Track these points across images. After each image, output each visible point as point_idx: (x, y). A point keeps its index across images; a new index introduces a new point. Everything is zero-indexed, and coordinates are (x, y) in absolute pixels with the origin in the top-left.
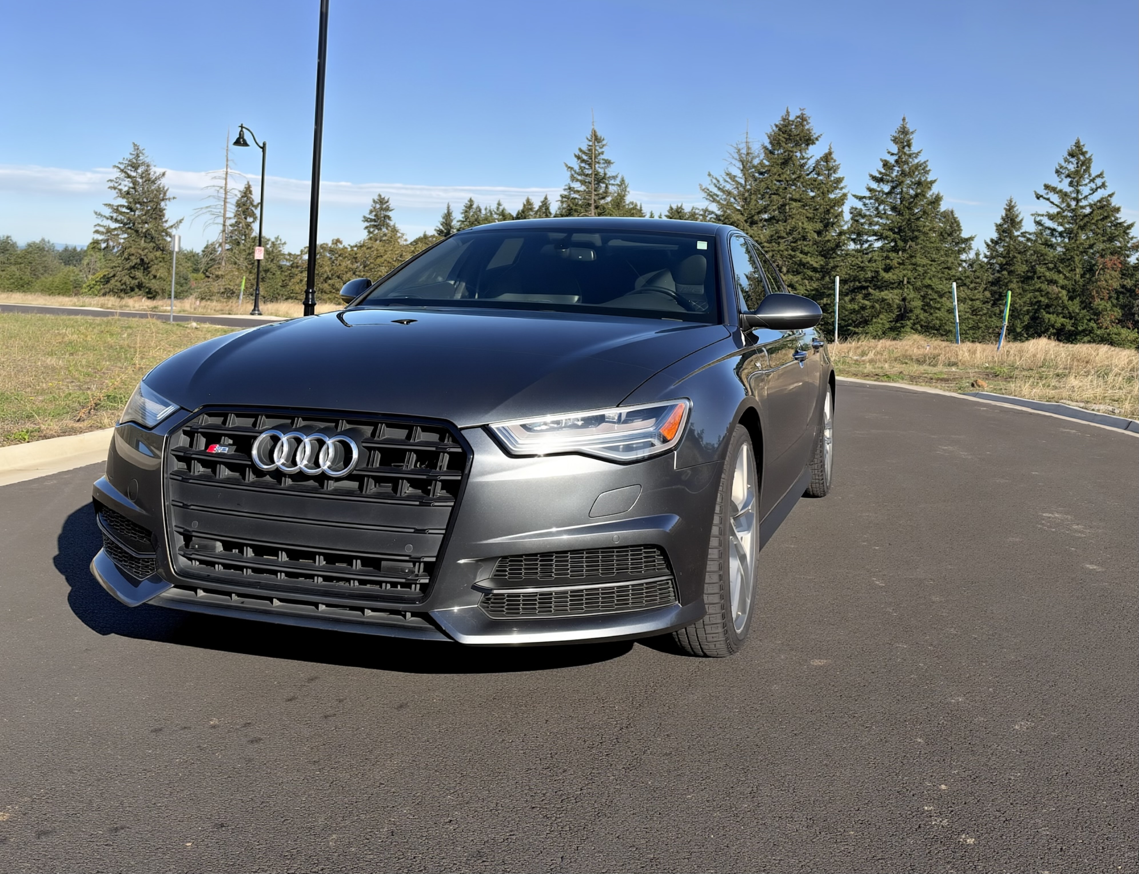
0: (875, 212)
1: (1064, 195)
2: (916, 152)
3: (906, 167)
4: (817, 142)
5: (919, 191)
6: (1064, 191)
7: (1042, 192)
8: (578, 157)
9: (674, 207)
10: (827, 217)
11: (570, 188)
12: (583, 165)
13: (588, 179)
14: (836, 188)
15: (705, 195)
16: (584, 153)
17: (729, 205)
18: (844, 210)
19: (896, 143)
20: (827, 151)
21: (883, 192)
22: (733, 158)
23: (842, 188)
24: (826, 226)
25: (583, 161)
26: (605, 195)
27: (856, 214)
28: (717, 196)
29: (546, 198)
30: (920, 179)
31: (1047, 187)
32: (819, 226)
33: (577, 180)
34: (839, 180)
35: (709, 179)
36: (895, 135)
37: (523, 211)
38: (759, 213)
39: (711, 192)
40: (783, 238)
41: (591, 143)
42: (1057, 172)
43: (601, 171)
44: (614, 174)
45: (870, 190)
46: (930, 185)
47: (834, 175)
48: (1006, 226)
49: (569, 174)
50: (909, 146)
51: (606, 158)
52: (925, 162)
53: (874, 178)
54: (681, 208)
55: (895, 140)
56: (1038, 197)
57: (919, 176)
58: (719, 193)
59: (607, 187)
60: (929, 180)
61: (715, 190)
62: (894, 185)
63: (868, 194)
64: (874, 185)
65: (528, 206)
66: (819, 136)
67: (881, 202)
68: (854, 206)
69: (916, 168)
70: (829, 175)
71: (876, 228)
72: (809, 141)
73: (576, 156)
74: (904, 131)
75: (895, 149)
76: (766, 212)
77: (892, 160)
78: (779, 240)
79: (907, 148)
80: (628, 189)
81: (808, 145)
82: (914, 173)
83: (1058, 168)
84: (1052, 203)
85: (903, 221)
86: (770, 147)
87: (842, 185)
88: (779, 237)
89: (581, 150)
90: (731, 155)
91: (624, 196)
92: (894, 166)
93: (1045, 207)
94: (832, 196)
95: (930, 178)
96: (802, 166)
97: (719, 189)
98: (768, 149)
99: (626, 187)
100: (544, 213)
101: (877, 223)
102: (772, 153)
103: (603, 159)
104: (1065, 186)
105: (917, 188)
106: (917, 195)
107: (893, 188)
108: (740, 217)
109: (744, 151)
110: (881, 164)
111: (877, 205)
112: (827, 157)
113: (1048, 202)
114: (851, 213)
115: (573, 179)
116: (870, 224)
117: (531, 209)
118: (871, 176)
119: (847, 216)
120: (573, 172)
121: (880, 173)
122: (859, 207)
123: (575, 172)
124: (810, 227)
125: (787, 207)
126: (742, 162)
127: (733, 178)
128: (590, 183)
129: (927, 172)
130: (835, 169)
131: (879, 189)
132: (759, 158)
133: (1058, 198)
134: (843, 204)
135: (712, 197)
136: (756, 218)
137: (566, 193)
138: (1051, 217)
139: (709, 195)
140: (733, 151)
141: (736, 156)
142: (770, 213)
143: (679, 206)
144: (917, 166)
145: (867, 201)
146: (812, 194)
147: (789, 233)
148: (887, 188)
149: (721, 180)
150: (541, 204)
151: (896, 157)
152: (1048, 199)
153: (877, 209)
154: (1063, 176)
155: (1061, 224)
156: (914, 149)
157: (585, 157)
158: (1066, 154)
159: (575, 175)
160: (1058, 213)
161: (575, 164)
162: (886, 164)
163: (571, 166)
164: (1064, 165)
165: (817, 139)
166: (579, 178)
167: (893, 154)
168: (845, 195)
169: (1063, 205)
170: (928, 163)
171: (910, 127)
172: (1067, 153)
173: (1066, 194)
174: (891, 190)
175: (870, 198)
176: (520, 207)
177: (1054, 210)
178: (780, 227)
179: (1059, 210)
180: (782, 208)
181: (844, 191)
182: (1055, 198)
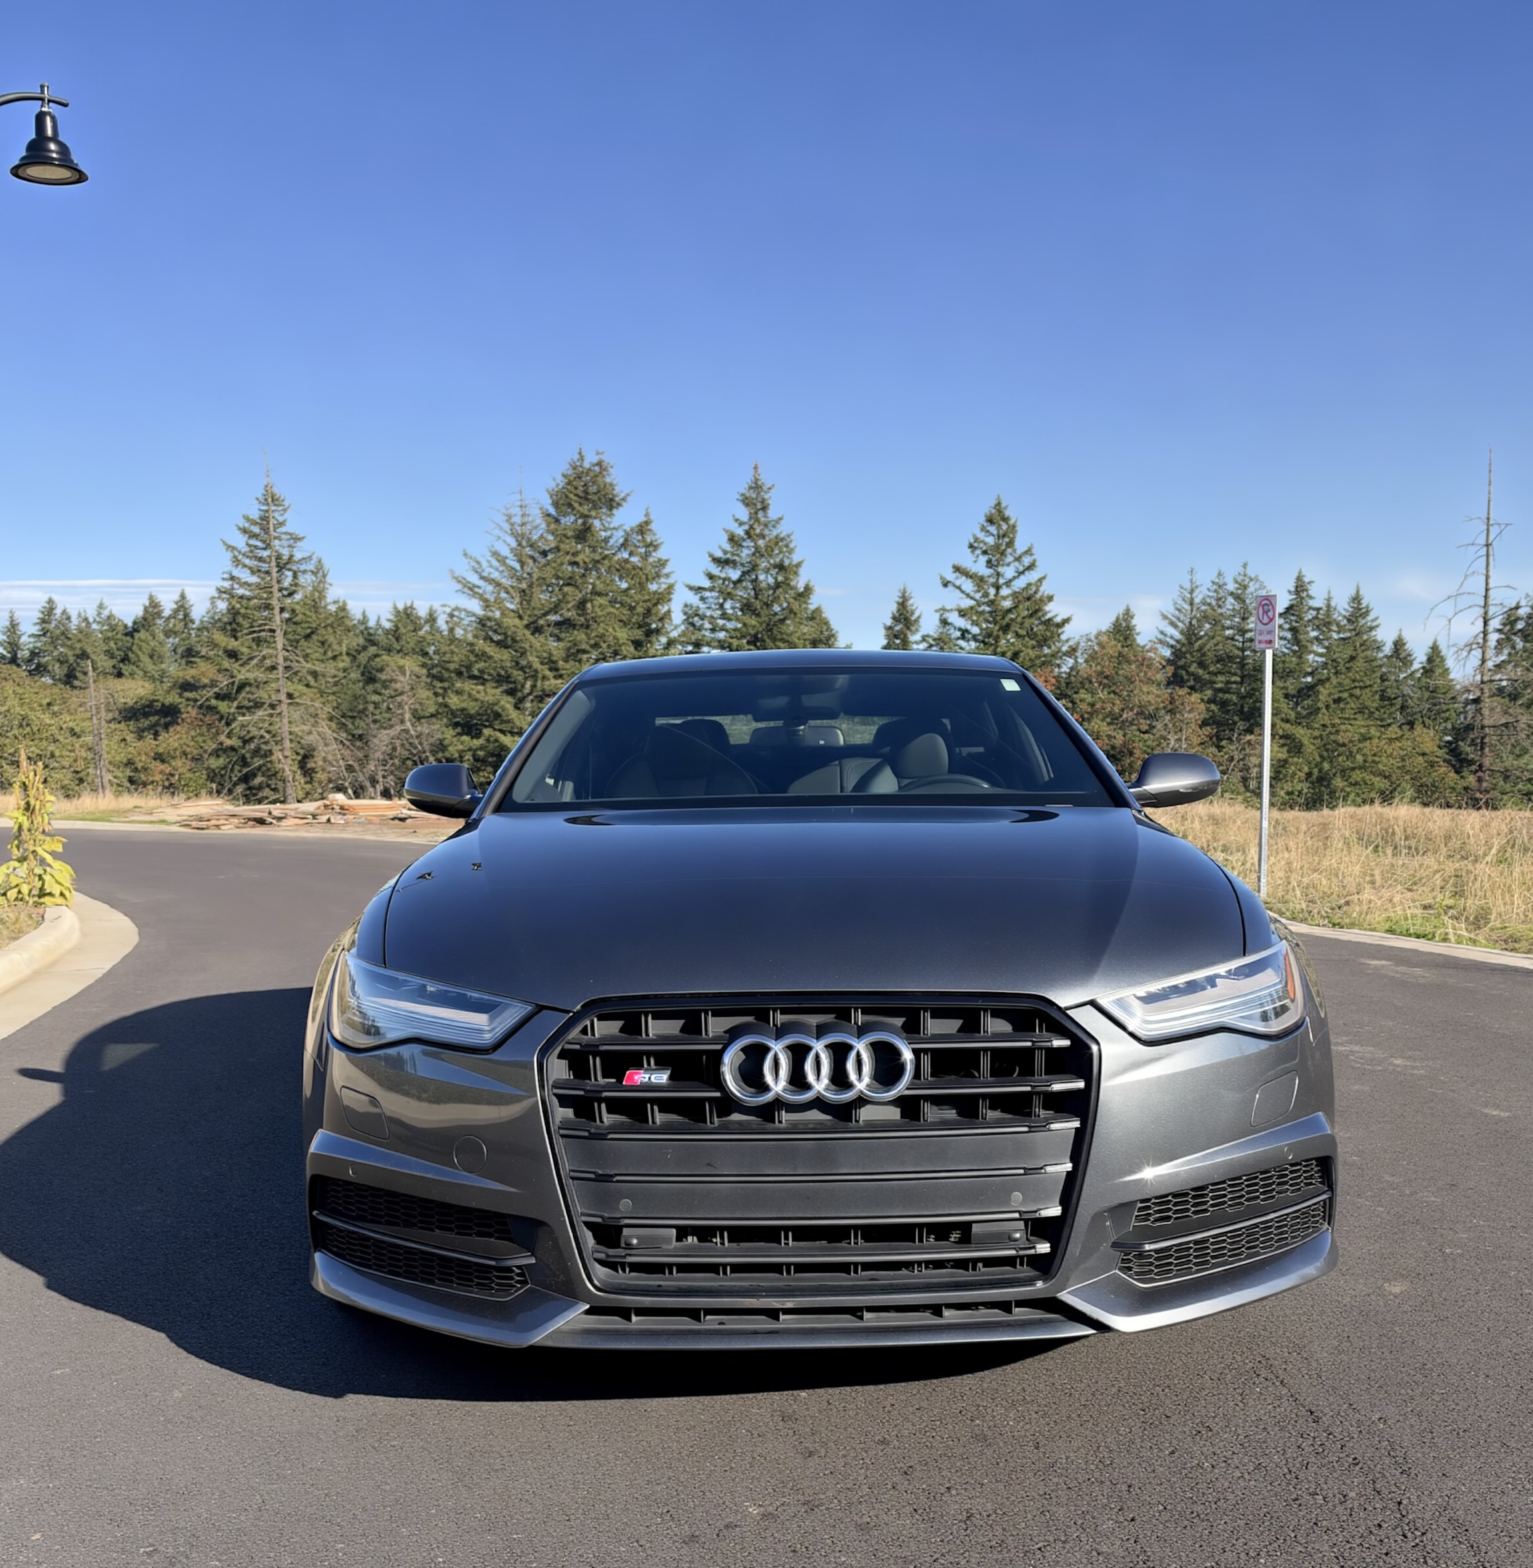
0: (719, 612)
1: (979, 581)
2: (775, 518)
3: (761, 543)
4: (624, 504)
5: (780, 578)
6: (980, 574)
7: (950, 576)
8: (245, 531)
9: (401, 607)
10: (648, 620)
11: (232, 578)
12: (253, 542)
13: (265, 567)
14: (658, 576)
15: (459, 587)
16: (254, 523)
17: (499, 602)
18: (673, 609)
19: (747, 505)
20: (643, 519)
21: (729, 579)
22: (501, 528)
23: (667, 576)
24: (649, 633)
25: (255, 536)
26: (293, 588)
27: (692, 616)
28: (479, 587)
29: (183, 596)
30: (782, 561)
31: (957, 569)
32: (638, 634)
33: (245, 566)
34: (662, 563)
35: (465, 561)
36: (744, 491)
37: (145, 619)
38: (546, 614)
39: (469, 583)
40: (585, 652)
41: (265, 508)
42: (971, 546)
43: (285, 553)
44: (306, 555)
45: (711, 577)
46: (795, 569)
47: (654, 554)
48: (897, 628)
49: (229, 555)
50: (764, 508)
51: (291, 531)
52: (789, 536)
53: (717, 561)
54: (411, 607)
55: (746, 501)
56: (946, 584)
57: (781, 556)
58: (481, 583)
59: (295, 576)
60: (794, 563)
61: (474, 579)
62: (746, 569)
63: (707, 583)
64: (715, 570)
65: (153, 610)
66: (628, 495)
67: (729, 596)
68: (689, 603)
69: (777, 544)
70: (647, 555)
71: (722, 635)
72: (612, 504)
73: (240, 529)
74: (756, 486)
75: (743, 513)
76: (556, 613)
77: (740, 532)
78: (580, 656)
79: (760, 514)
80: (329, 579)
81: (611, 508)
82: (772, 550)
83: (972, 541)
84: (963, 592)
85: (761, 624)
86: (552, 511)
87: (666, 571)
88: (579, 651)
89: (247, 519)
90: (498, 525)
91: (323, 591)
92: (744, 540)
93: (955, 600)
94: (653, 587)
95: (796, 558)
96: (606, 540)
97: (482, 578)
98: (549, 515)
99: (324, 576)
100: (181, 620)
101: (723, 629)
102: (557, 521)
103: (285, 533)
104: (980, 567)
105: (777, 573)
106: (778, 585)
107: (744, 574)
108: (517, 621)
109: (517, 520)
110: (725, 537)
111: (721, 601)
112: (642, 529)
113: (958, 591)
114: (685, 614)
115: (236, 562)
116: (713, 630)
117: (159, 614)
118: (711, 555)
119: (677, 617)
120: (236, 554)
121: (725, 552)
122: (695, 605)
123: (240, 552)
124: (623, 634)
125: (589, 605)
126: (513, 534)
127: (502, 560)
128: (268, 573)
129: (791, 551)
130: (653, 546)
131: (723, 575)
132: (539, 530)
133: (972, 585)
134: (670, 600)
135: (471, 590)
136: (541, 622)
137: (227, 584)
138: (962, 613)
139: (465, 586)
140: (501, 520)
141: (507, 527)
142: (561, 615)
143: (409, 605)
144: (778, 540)
145: (707, 594)
146: (624, 585)
147: (596, 646)
148: (735, 575)
149: (485, 564)
150: (175, 606)
151: (746, 527)
152: (959, 588)
153: (721, 606)
154: (978, 552)
155: (975, 623)
156: (772, 514)
157: (256, 529)
158: (982, 520)
159: (240, 557)
160: (972, 608)
161: (240, 542)
162: (732, 539)
163: (233, 545)
164: (981, 536)
165: (624, 499)
166: (247, 561)
167: (741, 524)
168: (671, 587)
169: (978, 596)
170: (792, 537)
171: (766, 480)
172: (984, 518)
173: (982, 579)
174: (741, 576)
175: (712, 589)
176: (140, 612)
177: (967, 603)
178: (580, 635)
179: (973, 603)
180: (581, 605)
181: (671, 580)
182: (968, 586)
